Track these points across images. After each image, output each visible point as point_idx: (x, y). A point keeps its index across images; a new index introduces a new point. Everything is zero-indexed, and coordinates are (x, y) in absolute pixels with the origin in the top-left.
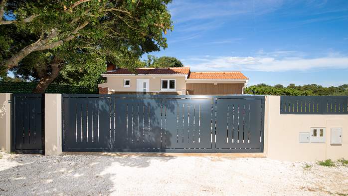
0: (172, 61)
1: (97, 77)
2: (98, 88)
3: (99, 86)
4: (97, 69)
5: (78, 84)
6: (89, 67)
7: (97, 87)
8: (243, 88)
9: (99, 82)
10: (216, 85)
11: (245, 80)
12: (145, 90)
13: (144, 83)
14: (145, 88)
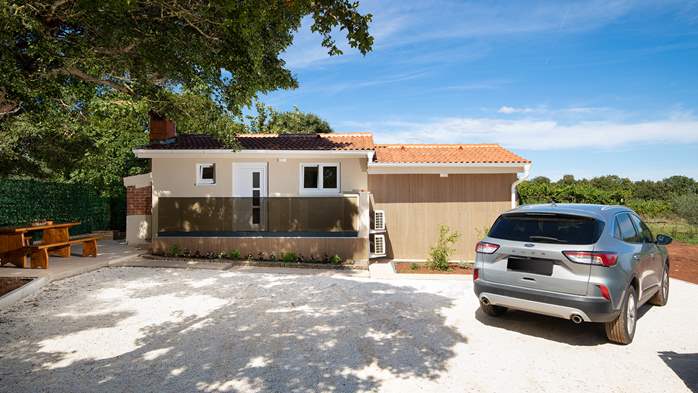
0: (308, 122)
1: (121, 160)
2: (125, 188)
3: (128, 181)
4: (121, 139)
5: (69, 178)
6: (99, 136)
7: (121, 184)
8: (514, 187)
9: (126, 173)
10: (445, 178)
11: (520, 165)
12: (256, 193)
13: (254, 173)
14: (258, 187)
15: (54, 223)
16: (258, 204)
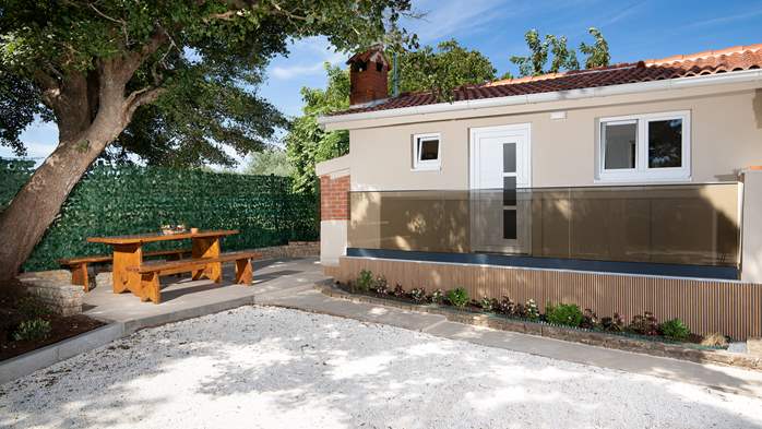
3: (323, 169)
12: (510, 182)
13: (505, 145)
14: (514, 170)
15: (199, 231)
16: (513, 202)
